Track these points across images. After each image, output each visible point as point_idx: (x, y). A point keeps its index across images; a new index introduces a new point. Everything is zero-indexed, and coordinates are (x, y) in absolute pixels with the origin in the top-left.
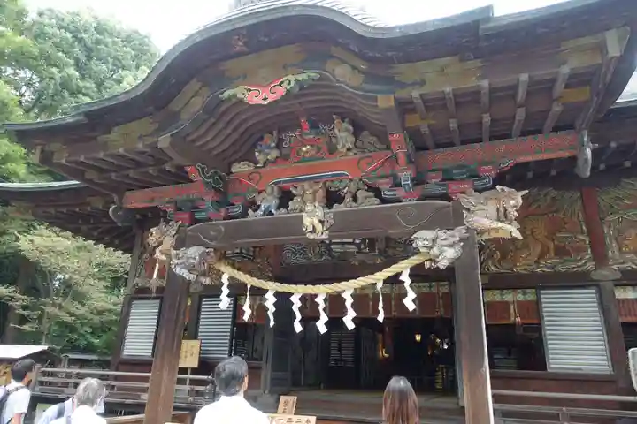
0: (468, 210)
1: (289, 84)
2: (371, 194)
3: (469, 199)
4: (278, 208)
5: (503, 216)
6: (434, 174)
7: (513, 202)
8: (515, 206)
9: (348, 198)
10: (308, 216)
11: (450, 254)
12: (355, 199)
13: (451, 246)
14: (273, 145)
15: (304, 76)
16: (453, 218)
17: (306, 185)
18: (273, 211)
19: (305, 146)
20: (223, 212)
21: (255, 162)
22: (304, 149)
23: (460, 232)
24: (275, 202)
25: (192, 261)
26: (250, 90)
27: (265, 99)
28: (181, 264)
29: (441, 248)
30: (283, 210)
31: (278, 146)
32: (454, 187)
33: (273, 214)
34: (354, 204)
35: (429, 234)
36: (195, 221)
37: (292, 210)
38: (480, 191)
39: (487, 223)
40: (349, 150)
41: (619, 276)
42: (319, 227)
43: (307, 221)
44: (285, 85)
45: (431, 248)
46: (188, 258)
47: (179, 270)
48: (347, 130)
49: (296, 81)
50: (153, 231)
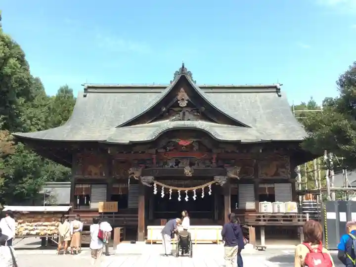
0: (228, 172)
3: (228, 169)
4: (175, 166)
5: (235, 174)
8: (238, 171)
9: (196, 165)
11: (224, 182)
12: (199, 165)
16: (224, 173)
20: (157, 165)
21: (166, 149)
23: (226, 177)
24: (174, 163)
26: (180, 141)
27: (185, 144)
28: (145, 181)
29: (221, 181)
30: (177, 166)
32: (225, 165)
33: (173, 167)
34: (198, 167)
35: (218, 177)
37: (180, 167)
38: (231, 167)
39: (233, 176)
40: (197, 150)
41: (260, 180)
42: (190, 173)
43: (186, 171)
50: (131, 169)
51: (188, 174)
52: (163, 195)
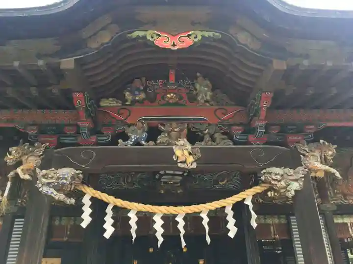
0: (304, 155)
1: (196, 37)
2: (225, 137)
3: (304, 148)
4: (147, 141)
5: (325, 161)
6: (273, 127)
7: (330, 153)
8: (331, 156)
9: (207, 138)
10: (179, 149)
11: (295, 186)
12: (213, 139)
13: (296, 180)
14: (142, 88)
15: (211, 34)
16: (293, 161)
17: (174, 124)
18: (143, 142)
19: (170, 93)
20: (94, 139)
21: (124, 100)
22: (168, 96)
23: (301, 171)
24: (145, 135)
25: (65, 181)
26: (160, 36)
27: (174, 45)
28: (49, 184)
30: (151, 143)
31: (145, 90)
32: (291, 138)
33: (143, 145)
34: (213, 143)
35: (278, 170)
36: (61, 145)
37: (160, 143)
38: (308, 143)
39: (318, 165)
40: (207, 101)
41: (335, 208)
42: (191, 159)
43: (178, 152)
44: (192, 37)
45: (279, 181)
46: (58, 178)
47: (45, 190)
48: (207, 86)
49: (203, 37)
50: (13, 150)
51: (184, 162)
52: (109, 230)
